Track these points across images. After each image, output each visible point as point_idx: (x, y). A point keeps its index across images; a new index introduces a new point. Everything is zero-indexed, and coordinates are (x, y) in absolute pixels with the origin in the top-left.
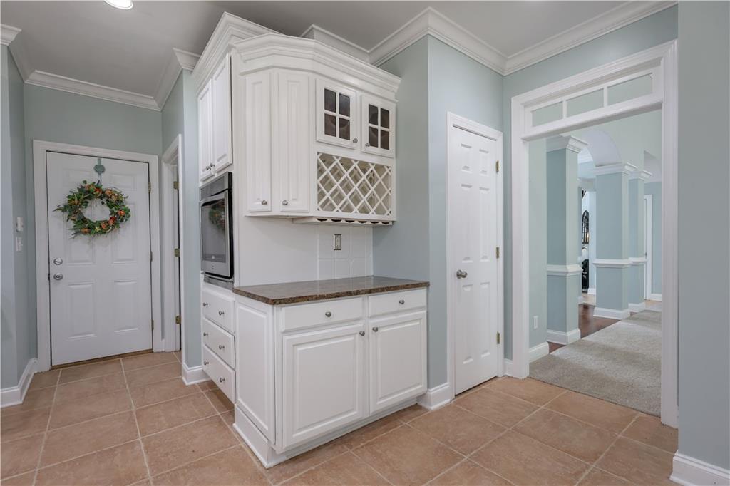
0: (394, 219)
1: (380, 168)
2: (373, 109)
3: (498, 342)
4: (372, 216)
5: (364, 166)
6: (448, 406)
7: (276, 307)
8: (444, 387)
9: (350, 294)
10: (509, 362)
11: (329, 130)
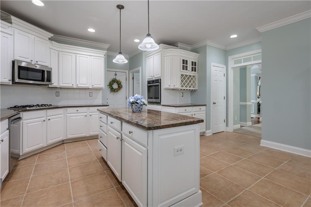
0: (197, 89)
1: (194, 76)
2: (192, 62)
3: (224, 122)
4: (192, 88)
5: (190, 76)
6: (211, 135)
7: (176, 108)
8: (210, 131)
9: (189, 106)
10: (227, 128)
11: (183, 69)
